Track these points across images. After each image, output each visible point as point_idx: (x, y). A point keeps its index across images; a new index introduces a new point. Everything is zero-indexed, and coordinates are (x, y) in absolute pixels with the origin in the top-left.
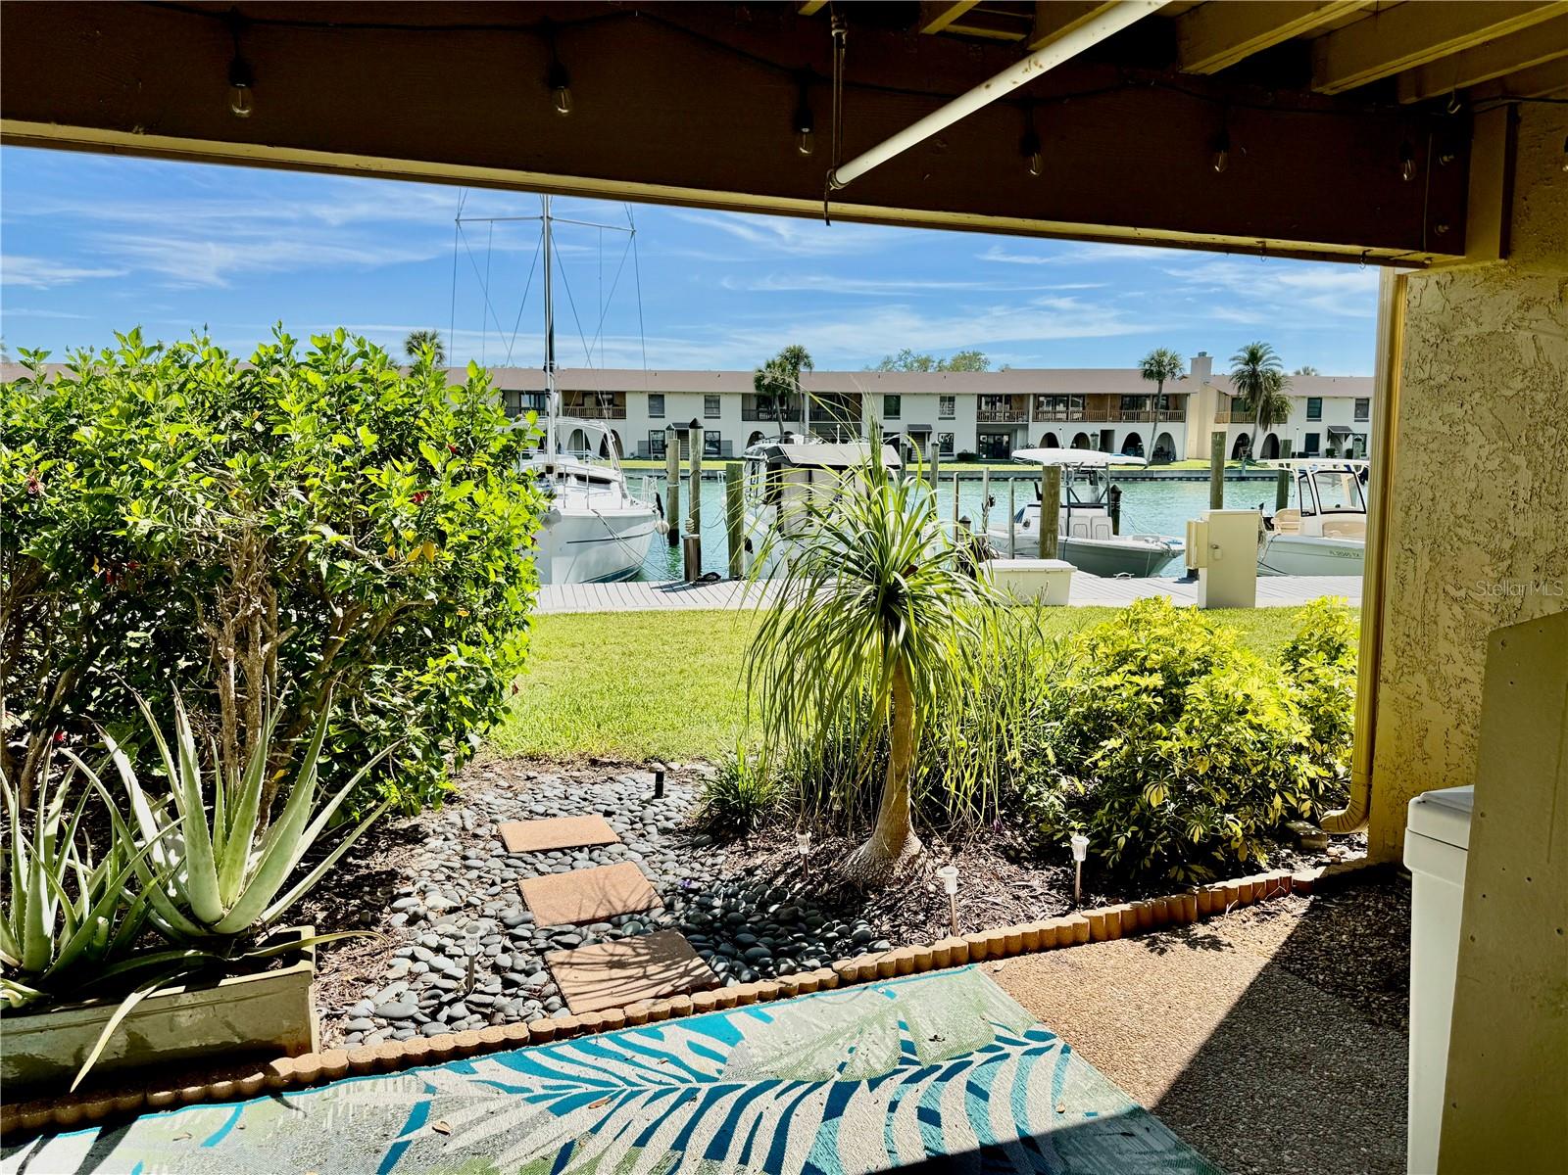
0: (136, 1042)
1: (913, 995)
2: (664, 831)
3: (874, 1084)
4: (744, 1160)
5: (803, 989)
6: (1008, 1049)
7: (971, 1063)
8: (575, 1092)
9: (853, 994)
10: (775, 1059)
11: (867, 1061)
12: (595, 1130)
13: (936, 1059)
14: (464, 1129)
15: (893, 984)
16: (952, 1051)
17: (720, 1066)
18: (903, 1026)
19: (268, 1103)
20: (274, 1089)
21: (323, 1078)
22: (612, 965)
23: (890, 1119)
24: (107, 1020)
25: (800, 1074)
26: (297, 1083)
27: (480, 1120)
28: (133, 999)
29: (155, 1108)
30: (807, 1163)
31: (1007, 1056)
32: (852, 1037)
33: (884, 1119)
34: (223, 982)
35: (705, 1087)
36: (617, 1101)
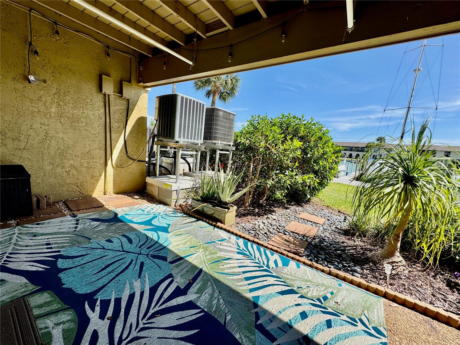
0: (203, 209)
1: (347, 290)
2: (336, 228)
3: (302, 297)
4: (249, 284)
5: (316, 268)
6: (359, 324)
7: (340, 317)
8: (245, 252)
9: (329, 278)
10: (287, 275)
11: (308, 292)
12: (237, 259)
13: (329, 307)
14: (224, 246)
15: (344, 284)
16: (338, 309)
17: (274, 267)
18: (332, 293)
19: (213, 227)
20: (215, 226)
21: (221, 228)
22: (286, 240)
23: (292, 306)
24: (200, 205)
25: (287, 281)
26: (218, 227)
27: (228, 246)
28: (206, 204)
29: (203, 220)
30: (259, 296)
31: (356, 326)
32: (313, 285)
33: (291, 305)
34: (216, 207)
35: (265, 268)
36: (248, 258)
